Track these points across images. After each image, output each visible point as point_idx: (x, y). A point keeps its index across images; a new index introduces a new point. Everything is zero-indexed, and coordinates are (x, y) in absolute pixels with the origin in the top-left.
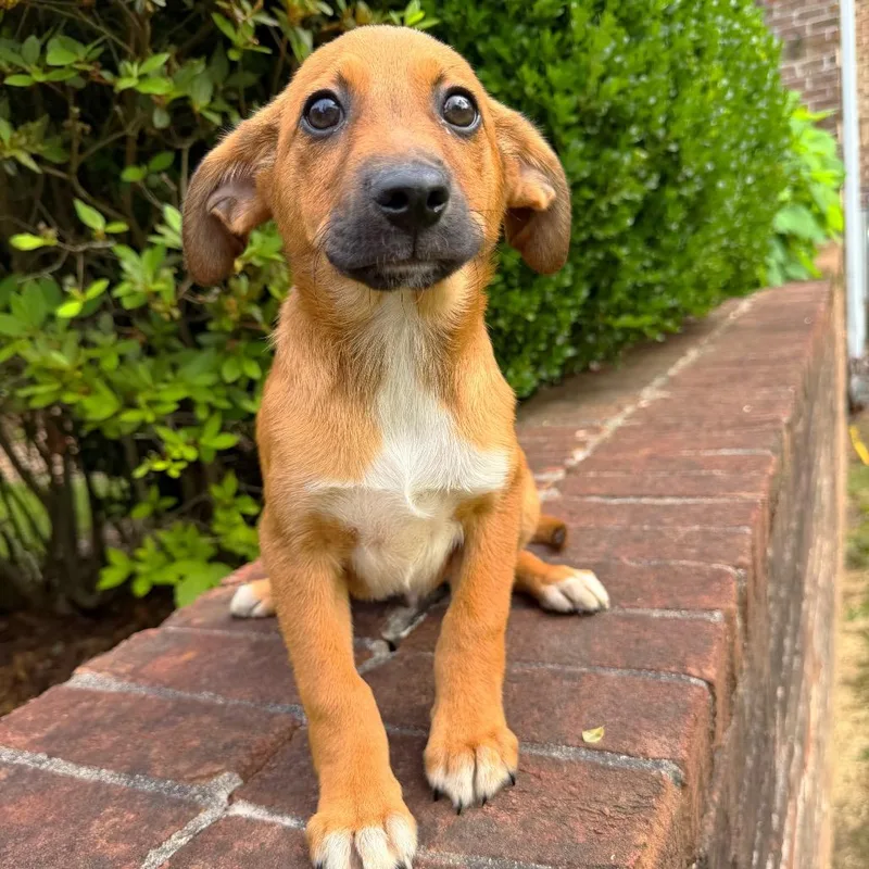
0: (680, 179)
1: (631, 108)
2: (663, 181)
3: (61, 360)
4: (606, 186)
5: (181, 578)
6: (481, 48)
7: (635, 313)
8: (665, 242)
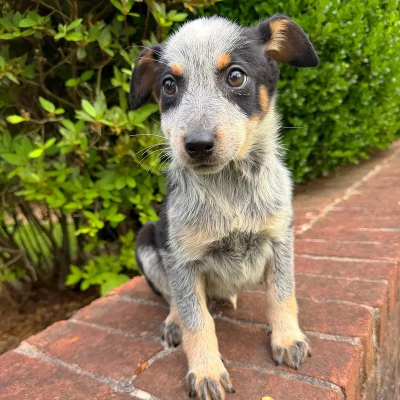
0: (371, 77)
1: (341, 39)
2: (361, 78)
3: (36, 178)
4: (326, 83)
5: (104, 281)
6: (257, 9)
7: (344, 149)
8: (361, 111)
